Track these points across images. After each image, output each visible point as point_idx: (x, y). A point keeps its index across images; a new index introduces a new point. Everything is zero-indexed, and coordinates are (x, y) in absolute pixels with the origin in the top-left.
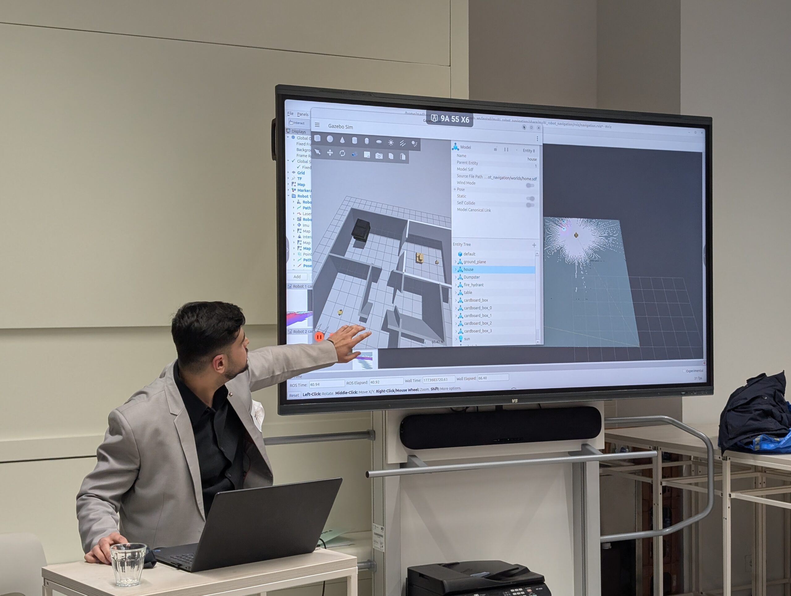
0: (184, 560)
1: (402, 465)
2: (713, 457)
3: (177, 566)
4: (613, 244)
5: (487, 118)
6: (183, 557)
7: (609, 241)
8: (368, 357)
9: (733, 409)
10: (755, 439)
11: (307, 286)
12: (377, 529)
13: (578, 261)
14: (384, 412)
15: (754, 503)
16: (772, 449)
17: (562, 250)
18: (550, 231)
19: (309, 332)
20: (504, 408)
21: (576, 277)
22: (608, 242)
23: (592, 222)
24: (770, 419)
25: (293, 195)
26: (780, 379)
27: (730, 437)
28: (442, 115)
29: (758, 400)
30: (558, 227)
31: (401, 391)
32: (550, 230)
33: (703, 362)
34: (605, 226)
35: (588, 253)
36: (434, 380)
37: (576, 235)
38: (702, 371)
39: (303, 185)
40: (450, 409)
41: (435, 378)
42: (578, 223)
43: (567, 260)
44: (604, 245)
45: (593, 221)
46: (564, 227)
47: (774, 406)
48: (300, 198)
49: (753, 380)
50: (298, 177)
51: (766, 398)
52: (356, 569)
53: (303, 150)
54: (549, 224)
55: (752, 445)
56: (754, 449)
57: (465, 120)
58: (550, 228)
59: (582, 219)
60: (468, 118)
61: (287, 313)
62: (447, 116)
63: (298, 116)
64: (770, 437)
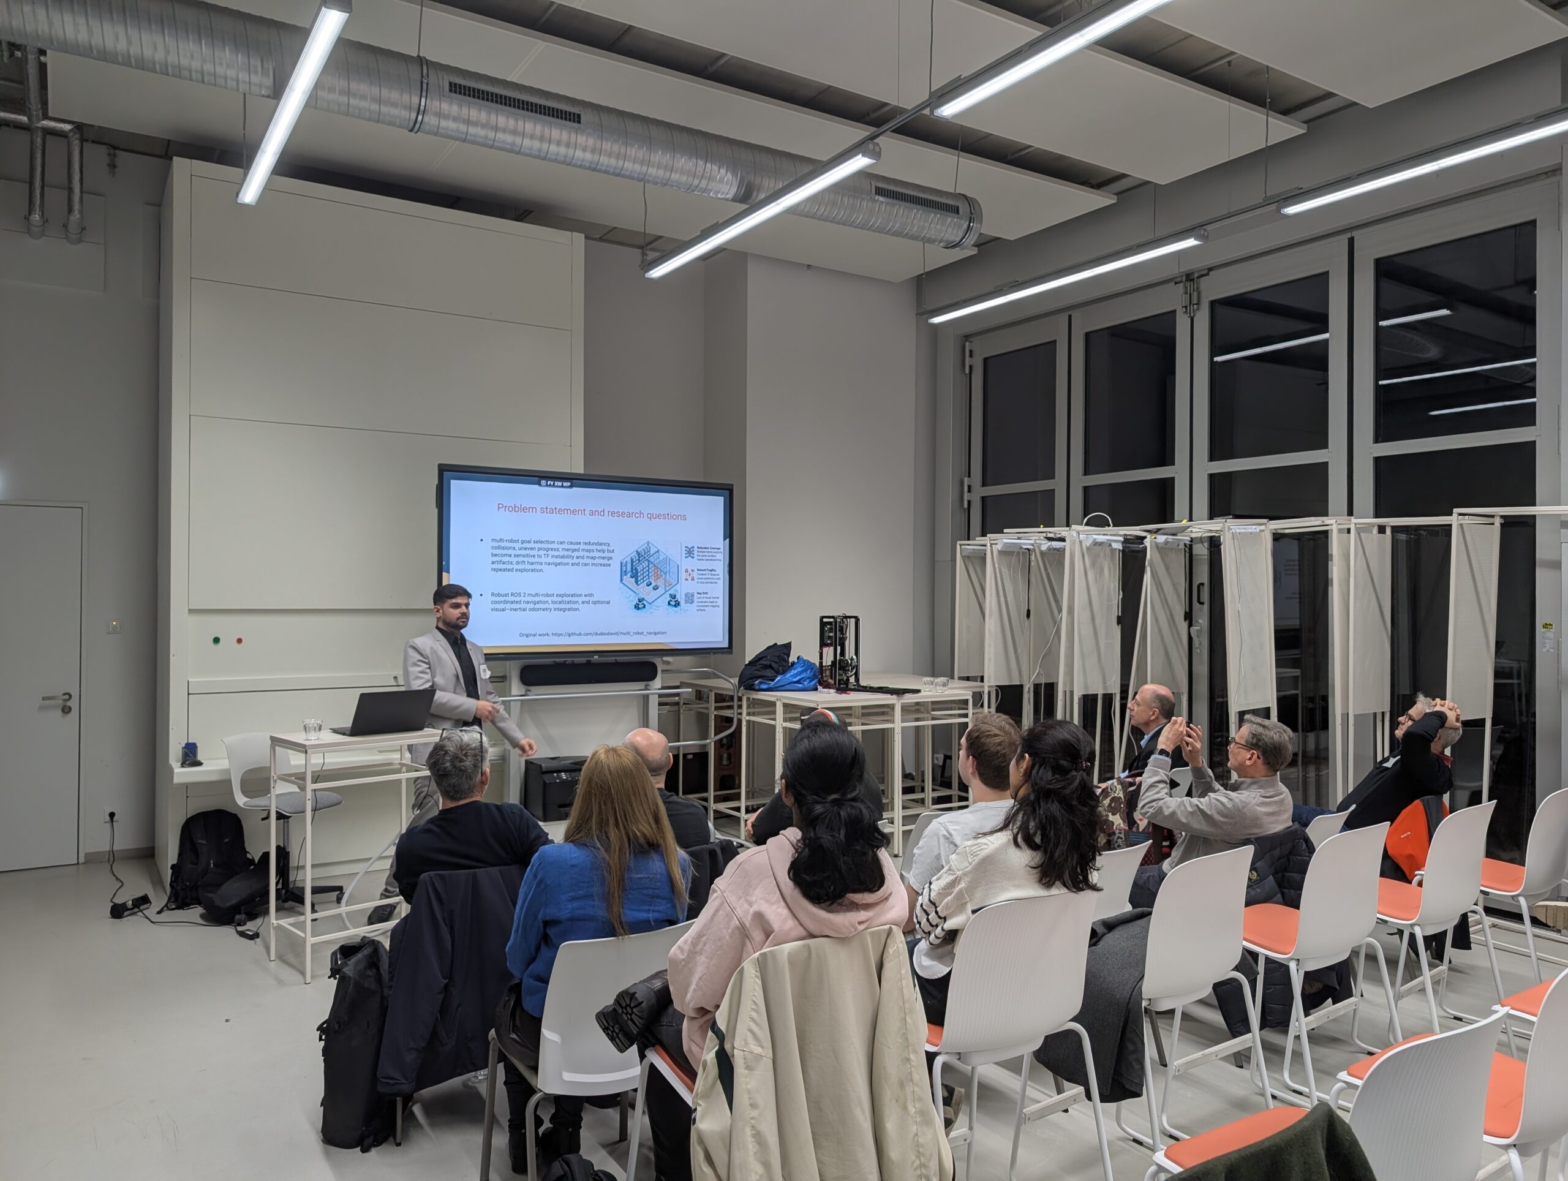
1: (523, 695)
2: (738, 694)
9: (748, 665)
10: (756, 682)
16: (766, 688)
20: (591, 662)
24: (769, 670)
26: (788, 646)
27: (743, 681)
28: (548, 481)
40: (556, 662)
55: (754, 685)
56: (756, 688)
64: (766, 681)
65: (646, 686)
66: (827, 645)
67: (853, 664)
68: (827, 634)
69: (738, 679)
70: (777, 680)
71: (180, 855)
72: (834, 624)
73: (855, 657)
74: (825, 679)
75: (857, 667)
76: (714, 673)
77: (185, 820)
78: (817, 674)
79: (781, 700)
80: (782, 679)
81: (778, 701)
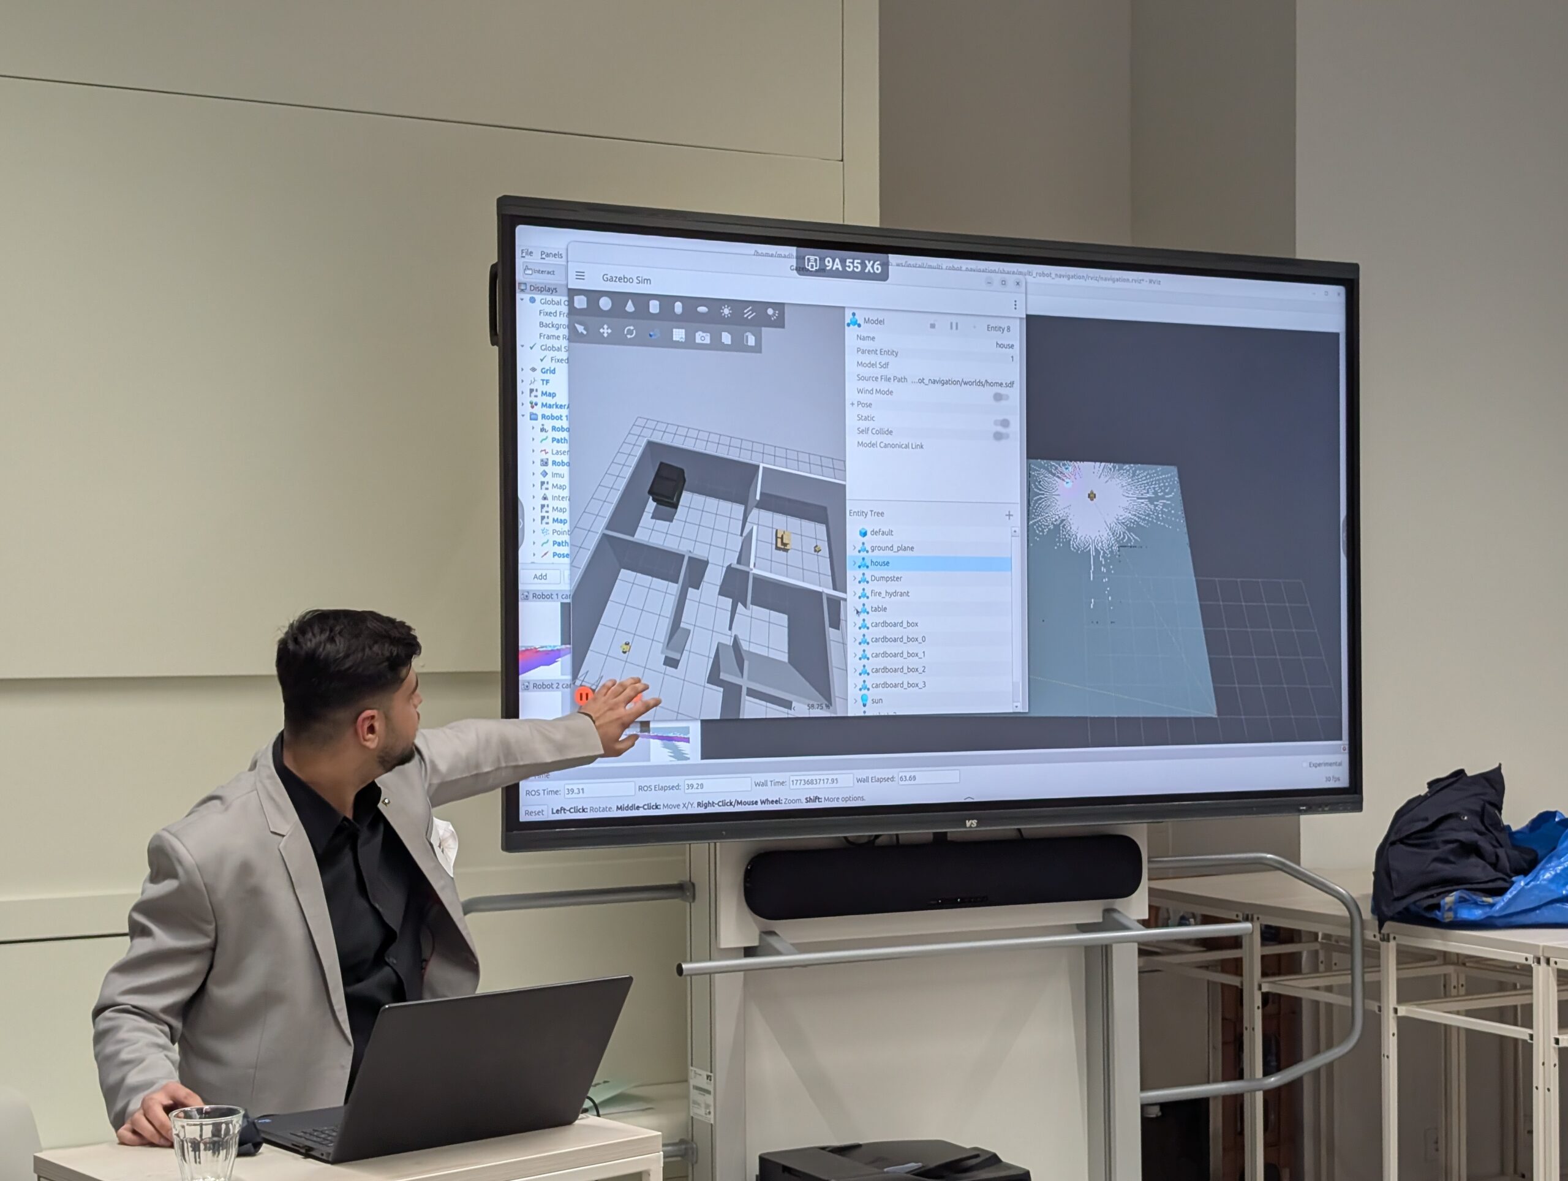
0: (319, 1140)
1: (749, 952)
2: (1362, 934)
3: (303, 1151)
4: (1163, 512)
5: (916, 264)
6: (315, 1134)
7: (1157, 508)
8: (682, 736)
9: (1401, 841)
10: (1443, 898)
11: (560, 597)
12: (697, 1077)
13: (1095, 546)
14: (712, 845)
15: (1443, 1028)
16: (1478, 919)
17: (1065, 525)
18: (1041, 487)
19: (564, 686)
20: (949, 837)
21: (1092, 579)
22: (1155, 509)
23: (1124, 470)
24: (1474, 860)
25: (532, 414)
26: (1493, 781)
27: (1396, 894)
28: (827, 257)
29: (1452, 823)
30: (1057, 479)
31: (746, 803)
32: (1041, 485)
33: (1342, 747)
34: (1150, 478)
35: (1115, 531)
36: (811, 782)
37: (1092, 496)
38: (1340, 764)
39: (553, 395)
40: (843, 840)
41: (814, 778)
42: (1096, 473)
43: (1073, 544)
44: (1146, 516)
45: (1124, 468)
46: (1067, 480)
47: (1480, 833)
48: (547, 420)
49: (1441, 783)
50: (543, 378)
51: (1466, 818)
52: (660, 1155)
53: (553, 326)
54: (1038, 474)
55: (1439, 910)
56: (1444, 919)
57: (873, 267)
58: (1040, 481)
59: (1103, 464)
60: (878, 262)
61: (520, 649)
62: (837, 260)
63: (542, 258)
64: (1476, 897)
65: (1108, 911)
70: (1512, 891)
79: (1547, 955)
80: (1529, 889)
81: (1539, 962)
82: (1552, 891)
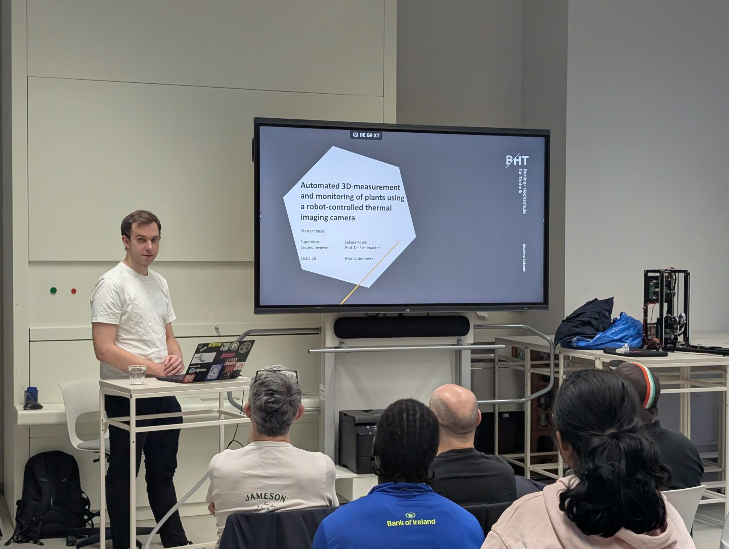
1: (336, 347)
9: (566, 321)
10: (573, 339)
16: (583, 346)
20: (402, 315)
38: (540, 295)
40: (367, 315)
51: (588, 314)
55: (572, 343)
56: (573, 346)
64: (584, 339)
65: (458, 340)
66: (653, 301)
67: (682, 322)
68: (652, 290)
69: (554, 336)
70: (596, 337)
71: (24, 492)
72: (660, 279)
73: (683, 315)
74: (650, 337)
75: (686, 325)
76: (529, 330)
77: (28, 459)
78: (641, 332)
79: (600, 357)
80: (603, 337)
81: (597, 360)
82: (610, 337)
